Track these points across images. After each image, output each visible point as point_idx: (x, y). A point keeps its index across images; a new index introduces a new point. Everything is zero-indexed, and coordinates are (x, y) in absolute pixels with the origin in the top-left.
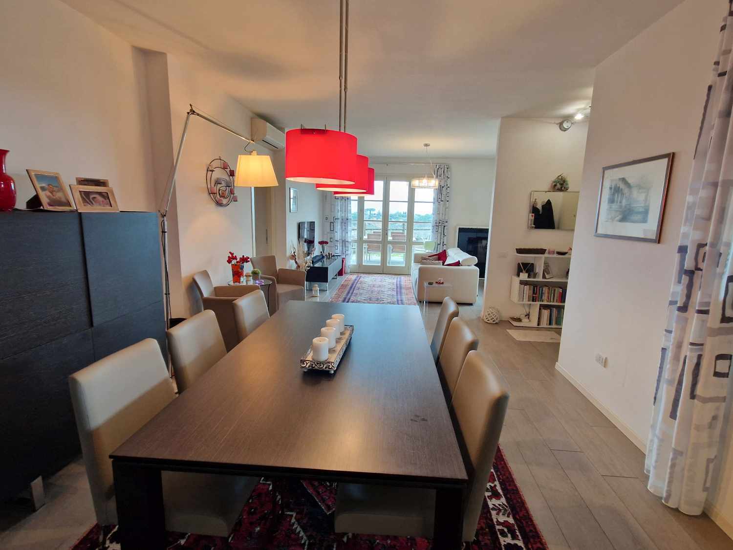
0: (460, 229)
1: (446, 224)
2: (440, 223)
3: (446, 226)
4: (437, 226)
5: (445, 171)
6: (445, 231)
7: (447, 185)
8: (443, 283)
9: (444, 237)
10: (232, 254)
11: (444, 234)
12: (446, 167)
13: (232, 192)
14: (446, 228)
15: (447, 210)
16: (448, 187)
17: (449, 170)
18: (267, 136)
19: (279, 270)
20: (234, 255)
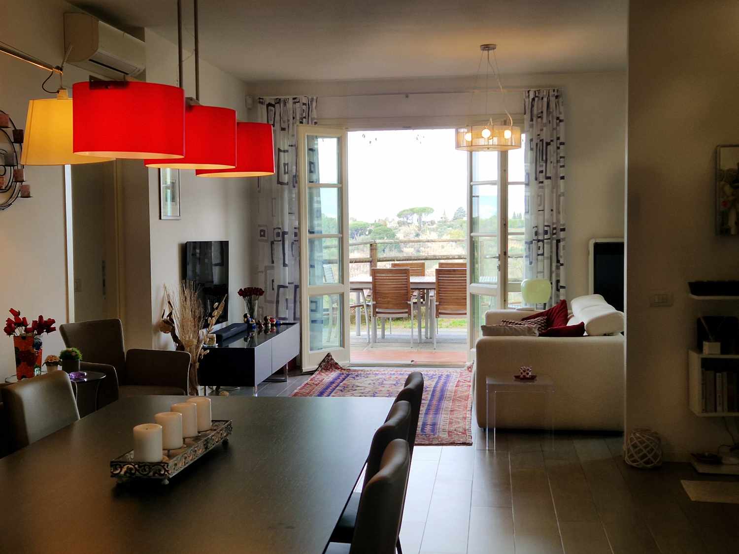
0: (597, 246)
1: (562, 235)
2: (546, 232)
3: (564, 239)
4: (539, 241)
5: (552, 105)
6: (561, 253)
7: (558, 138)
8: (533, 378)
9: (558, 268)
10: (16, 314)
11: (558, 261)
12: (552, 93)
13: (18, 177)
14: (561, 244)
15: (562, 198)
16: (562, 144)
17: (561, 100)
18: (100, 50)
19: (130, 352)
20: (21, 317)
